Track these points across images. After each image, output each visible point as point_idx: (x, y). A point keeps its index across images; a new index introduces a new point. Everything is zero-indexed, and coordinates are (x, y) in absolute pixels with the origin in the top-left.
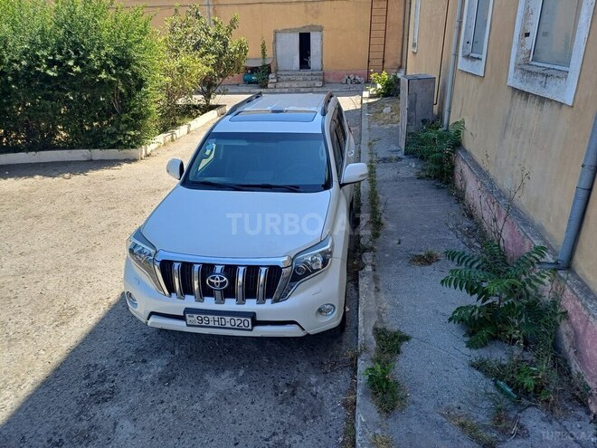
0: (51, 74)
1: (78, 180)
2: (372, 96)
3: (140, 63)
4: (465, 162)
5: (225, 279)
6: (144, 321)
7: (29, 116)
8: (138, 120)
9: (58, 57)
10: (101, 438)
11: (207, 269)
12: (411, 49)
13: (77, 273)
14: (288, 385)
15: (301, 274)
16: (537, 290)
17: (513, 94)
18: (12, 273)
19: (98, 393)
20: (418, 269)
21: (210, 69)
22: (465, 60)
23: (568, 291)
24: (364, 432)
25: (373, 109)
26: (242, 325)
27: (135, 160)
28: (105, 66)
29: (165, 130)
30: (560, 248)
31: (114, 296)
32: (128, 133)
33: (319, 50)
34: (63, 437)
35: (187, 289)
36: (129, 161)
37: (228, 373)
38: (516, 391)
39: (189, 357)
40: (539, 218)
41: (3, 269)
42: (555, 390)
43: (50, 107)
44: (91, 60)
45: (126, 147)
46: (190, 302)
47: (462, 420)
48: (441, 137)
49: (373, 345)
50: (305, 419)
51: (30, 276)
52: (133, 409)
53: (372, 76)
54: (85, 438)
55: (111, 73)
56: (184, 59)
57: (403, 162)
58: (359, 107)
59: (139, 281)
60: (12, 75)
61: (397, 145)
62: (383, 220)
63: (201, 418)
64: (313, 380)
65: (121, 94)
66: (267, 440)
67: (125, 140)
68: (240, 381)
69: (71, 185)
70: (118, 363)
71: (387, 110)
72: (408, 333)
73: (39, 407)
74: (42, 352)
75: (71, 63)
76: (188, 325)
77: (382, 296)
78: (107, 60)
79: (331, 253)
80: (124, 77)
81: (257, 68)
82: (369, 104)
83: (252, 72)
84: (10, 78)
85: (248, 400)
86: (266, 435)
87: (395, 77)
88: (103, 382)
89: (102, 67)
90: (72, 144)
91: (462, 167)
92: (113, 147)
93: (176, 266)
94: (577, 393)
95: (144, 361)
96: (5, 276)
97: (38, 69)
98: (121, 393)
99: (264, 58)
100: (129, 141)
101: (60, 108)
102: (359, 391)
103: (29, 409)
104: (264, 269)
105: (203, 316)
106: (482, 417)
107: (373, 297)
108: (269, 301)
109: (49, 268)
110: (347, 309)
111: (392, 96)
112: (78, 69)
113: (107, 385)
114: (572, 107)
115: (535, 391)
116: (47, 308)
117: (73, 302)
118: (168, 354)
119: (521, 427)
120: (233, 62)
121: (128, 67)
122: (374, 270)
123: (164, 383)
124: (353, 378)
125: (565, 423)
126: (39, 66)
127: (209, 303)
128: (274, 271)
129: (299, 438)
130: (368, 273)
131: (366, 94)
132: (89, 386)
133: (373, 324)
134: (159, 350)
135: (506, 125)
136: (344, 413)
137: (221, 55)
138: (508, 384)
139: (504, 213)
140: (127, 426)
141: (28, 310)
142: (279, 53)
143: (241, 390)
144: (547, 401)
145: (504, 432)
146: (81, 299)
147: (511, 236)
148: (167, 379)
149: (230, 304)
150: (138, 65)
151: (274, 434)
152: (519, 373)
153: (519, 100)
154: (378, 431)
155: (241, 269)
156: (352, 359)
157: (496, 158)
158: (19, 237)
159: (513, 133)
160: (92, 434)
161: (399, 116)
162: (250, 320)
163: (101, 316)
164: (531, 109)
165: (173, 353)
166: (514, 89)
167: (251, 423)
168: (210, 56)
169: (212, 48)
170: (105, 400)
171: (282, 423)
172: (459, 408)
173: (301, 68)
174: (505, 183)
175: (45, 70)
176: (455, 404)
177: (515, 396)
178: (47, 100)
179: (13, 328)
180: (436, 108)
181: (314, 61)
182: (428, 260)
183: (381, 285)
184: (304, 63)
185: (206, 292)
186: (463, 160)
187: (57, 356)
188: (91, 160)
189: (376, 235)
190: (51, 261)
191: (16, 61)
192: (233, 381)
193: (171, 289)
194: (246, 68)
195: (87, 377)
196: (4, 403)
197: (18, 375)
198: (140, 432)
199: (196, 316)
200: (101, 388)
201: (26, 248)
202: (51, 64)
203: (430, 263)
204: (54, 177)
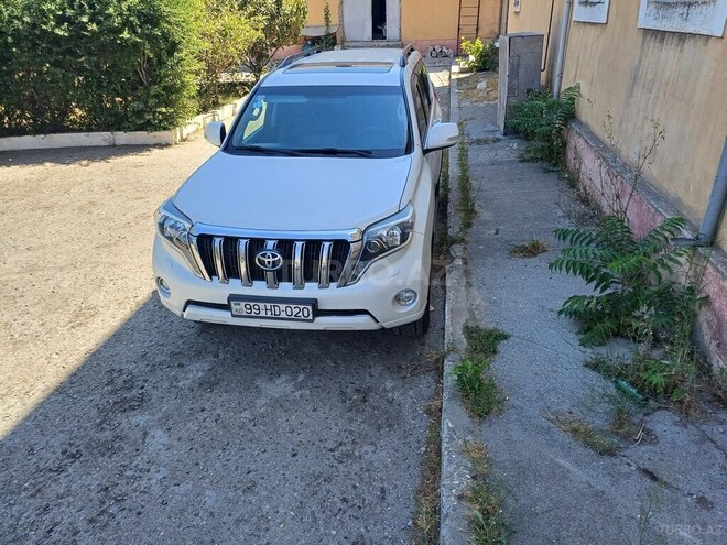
0: (61, 33)
1: (98, 169)
2: (462, 71)
3: (172, 19)
4: (580, 135)
5: (279, 256)
6: (179, 313)
7: (35, 88)
8: (170, 94)
9: (69, 12)
10: (128, 449)
11: (256, 244)
12: (512, 9)
13: (97, 269)
14: (358, 391)
15: (372, 251)
16: (671, 272)
17: (645, 36)
18: (16, 270)
19: (125, 400)
20: (520, 262)
21: (260, 34)
22: (582, 7)
23: (710, 269)
24: (452, 439)
25: (464, 85)
26: (300, 314)
27: (168, 145)
28: (127, 24)
29: (205, 109)
30: (701, 223)
31: (144, 294)
32: (158, 110)
33: (397, 15)
34: (81, 448)
35: (232, 272)
36: (160, 146)
37: (283, 378)
38: (641, 391)
39: (236, 361)
40: (674, 188)
41: (6, 266)
42: (691, 389)
43: (60, 76)
44: (110, 16)
45: (156, 128)
46: (236, 287)
47: (575, 425)
48: (550, 107)
49: (464, 343)
50: (379, 428)
51: (40, 273)
52: (167, 417)
53: (463, 45)
54: (108, 449)
55: (135, 32)
56: (228, 19)
57: (502, 143)
58: (447, 84)
59: (172, 263)
60: (12, 36)
61: (495, 123)
62: (476, 208)
63: (251, 427)
64: (389, 385)
65: (149, 60)
66: (332, 450)
67: (154, 119)
68: (299, 387)
69: (90, 173)
70: (149, 368)
71: (482, 85)
72: (507, 331)
73: (52, 415)
74: (54, 355)
75: (85, 19)
76: (233, 316)
77: (475, 292)
78: (130, 15)
79: (411, 227)
80: (151, 38)
81: (319, 38)
82: (459, 80)
83: (313, 44)
84: (10, 39)
85: (309, 407)
86: (330, 445)
87: (492, 46)
88: (129, 389)
89: (124, 25)
90: (90, 125)
91: (577, 142)
92: (141, 128)
93: (217, 243)
94: (720, 393)
95: (181, 366)
96: (9, 274)
97: (44, 27)
98: (152, 401)
99: (327, 25)
100: (160, 121)
101: (73, 78)
102: (446, 395)
103: (40, 418)
104: (327, 245)
105: (252, 304)
106: (599, 421)
107: (464, 293)
108: (334, 285)
109: (63, 264)
110: (432, 309)
111: (488, 70)
112: (94, 27)
113: (134, 392)
114: (722, 38)
115: (666, 391)
116: (60, 307)
117: (92, 301)
118: (210, 358)
119: (648, 432)
120: (288, 27)
121: (156, 25)
122: (465, 263)
123: (205, 390)
124: (438, 382)
125: (704, 427)
126: (45, 24)
127: (259, 288)
128: (340, 247)
129: (372, 448)
130: (457, 267)
131: (455, 69)
132: (113, 392)
133: (463, 321)
134: (199, 354)
135: (635, 79)
136: (426, 421)
137: (273, 17)
138: (633, 384)
139: (629, 189)
140: (159, 437)
141: (38, 310)
142: (346, 18)
143: (301, 397)
144: (681, 402)
145: (628, 437)
146: (101, 297)
147: (638, 215)
148: (209, 384)
149: (286, 290)
150: (169, 23)
151: (341, 444)
152: (646, 370)
153: (652, 43)
154: (469, 438)
155: (299, 244)
156: (437, 361)
157: (620, 124)
158: (26, 230)
159: (644, 87)
160: (116, 445)
161: (497, 91)
162: (310, 308)
163: (128, 317)
164: (669, 54)
165: (217, 356)
166: (646, 31)
167: (313, 432)
168: (260, 17)
169: (263, 9)
170: (132, 408)
171: (351, 432)
172: (571, 413)
173: (374, 38)
174: (631, 153)
175: (53, 28)
176: (566, 408)
177: (641, 397)
178: (56, 67)
179: (19, 330)
180: (543, 75)
181: (391, 29)
182: (533, 250)
183: (473, 279)
184: (378, 31)
185: (256, 274)
186: (577, 133)
187: (74, 360)
188: (114, 146)
189: (468, 225)
190: (65, 257)
191: (16, 17)
192: (290, 387)
193: (212, 272)
194: (306, 39)
195: (110, 383)
196: (8, 411)
197: (25, 381)
198: (176, 443)
199: (243, 304)
200: (128, 395)
201: (34, 242)
202: (60, 21)
203: (535, 255)
204: (69, 164)
